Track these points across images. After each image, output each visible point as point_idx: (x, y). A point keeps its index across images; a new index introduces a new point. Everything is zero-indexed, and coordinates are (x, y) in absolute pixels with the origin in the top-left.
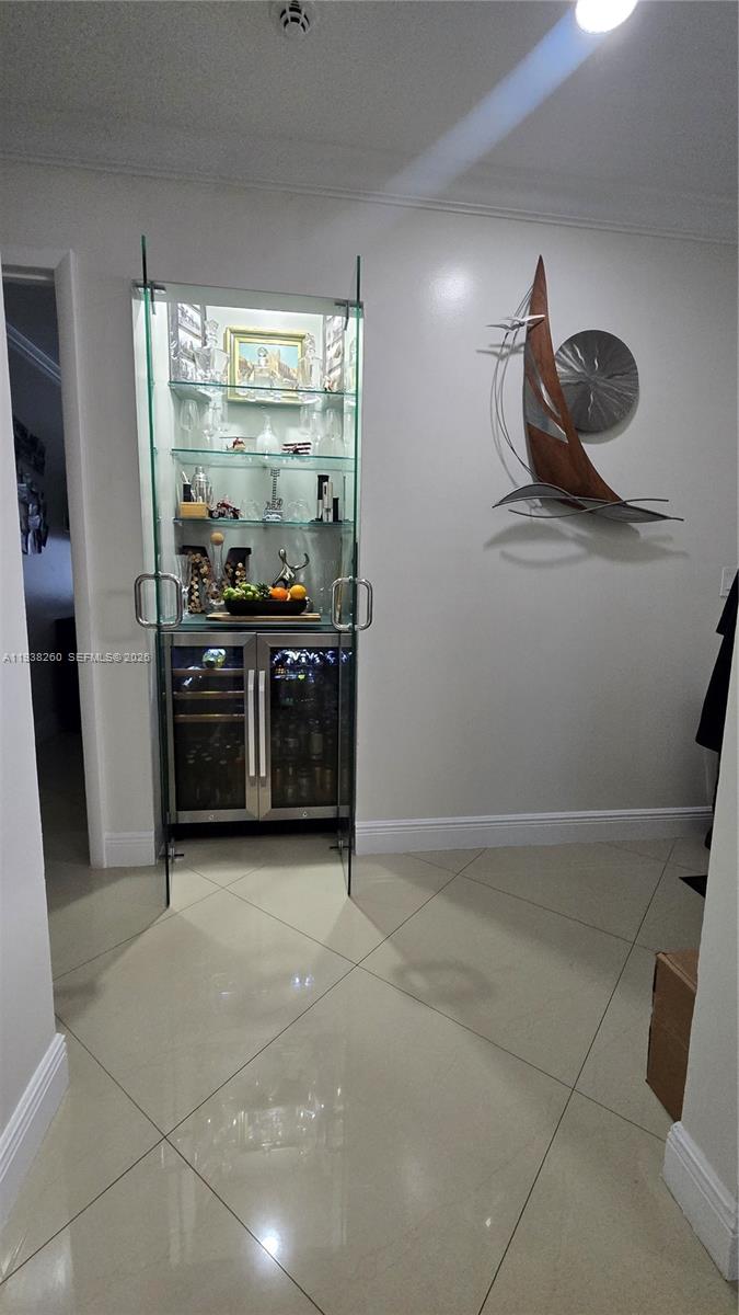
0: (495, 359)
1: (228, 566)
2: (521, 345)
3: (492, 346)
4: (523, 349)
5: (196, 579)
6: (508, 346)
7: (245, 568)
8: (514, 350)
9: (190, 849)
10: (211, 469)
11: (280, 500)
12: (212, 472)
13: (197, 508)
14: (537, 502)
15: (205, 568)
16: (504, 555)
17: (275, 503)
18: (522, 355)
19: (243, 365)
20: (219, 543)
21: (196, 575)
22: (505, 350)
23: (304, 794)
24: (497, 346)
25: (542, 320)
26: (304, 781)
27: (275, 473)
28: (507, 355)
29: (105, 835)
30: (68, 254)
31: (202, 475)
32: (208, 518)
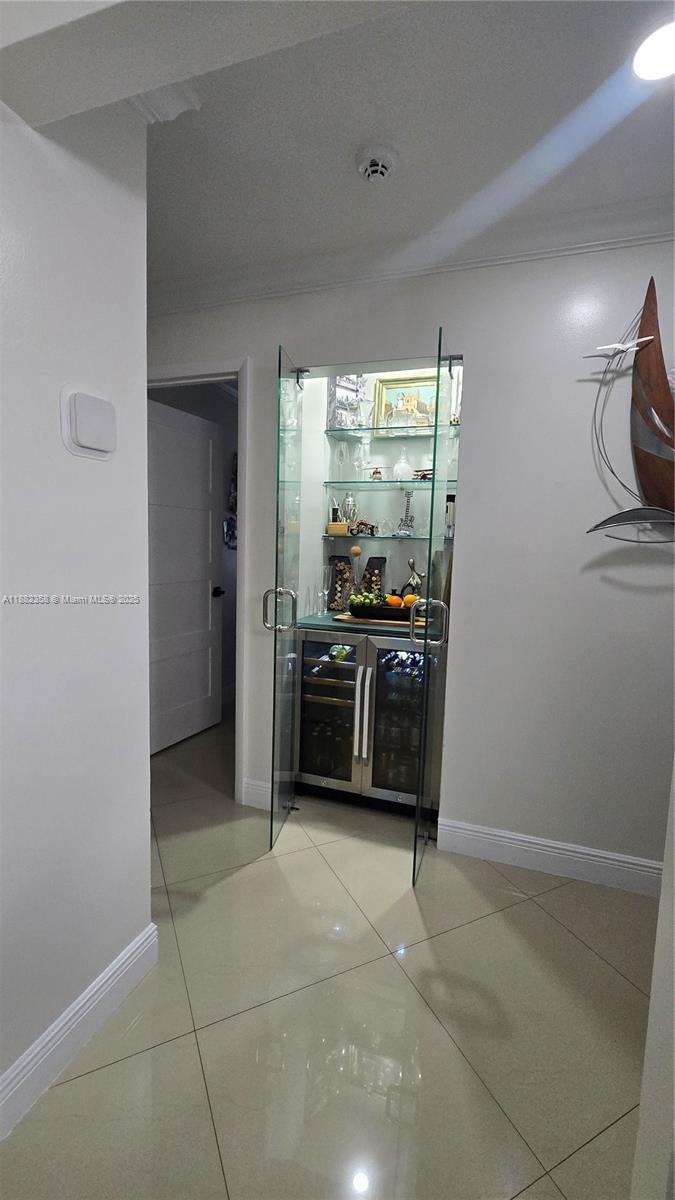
0: (597, 386)
1: (366, 573)
2: (629, 369)
3: (594, 374)
4: (631, 371)
5: (340, 583)
6: (612, 371)
7: (381, 575)
8: (621, 374)
9: (304, 805)
10: (360, 493)
11: (412, 517)
12: (361, 496)
13: (342, 527)
14: (648, 526)
15: (348, 574)
16: (605, 579)
17: (408, 521)
18: (631, 378)
19: (389, 407)
20: (357, 554)
21: (340, 580)
22: (609, 376)
23: (402, 780)
24: (600, 373)
25: (651, 341)
26: (403, 769)
27: (409, 495)
28: (613, 379)
29: (245, 780)
30: (246, 360)
31: (350, 499)
32: (350, 535)
